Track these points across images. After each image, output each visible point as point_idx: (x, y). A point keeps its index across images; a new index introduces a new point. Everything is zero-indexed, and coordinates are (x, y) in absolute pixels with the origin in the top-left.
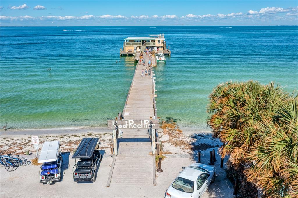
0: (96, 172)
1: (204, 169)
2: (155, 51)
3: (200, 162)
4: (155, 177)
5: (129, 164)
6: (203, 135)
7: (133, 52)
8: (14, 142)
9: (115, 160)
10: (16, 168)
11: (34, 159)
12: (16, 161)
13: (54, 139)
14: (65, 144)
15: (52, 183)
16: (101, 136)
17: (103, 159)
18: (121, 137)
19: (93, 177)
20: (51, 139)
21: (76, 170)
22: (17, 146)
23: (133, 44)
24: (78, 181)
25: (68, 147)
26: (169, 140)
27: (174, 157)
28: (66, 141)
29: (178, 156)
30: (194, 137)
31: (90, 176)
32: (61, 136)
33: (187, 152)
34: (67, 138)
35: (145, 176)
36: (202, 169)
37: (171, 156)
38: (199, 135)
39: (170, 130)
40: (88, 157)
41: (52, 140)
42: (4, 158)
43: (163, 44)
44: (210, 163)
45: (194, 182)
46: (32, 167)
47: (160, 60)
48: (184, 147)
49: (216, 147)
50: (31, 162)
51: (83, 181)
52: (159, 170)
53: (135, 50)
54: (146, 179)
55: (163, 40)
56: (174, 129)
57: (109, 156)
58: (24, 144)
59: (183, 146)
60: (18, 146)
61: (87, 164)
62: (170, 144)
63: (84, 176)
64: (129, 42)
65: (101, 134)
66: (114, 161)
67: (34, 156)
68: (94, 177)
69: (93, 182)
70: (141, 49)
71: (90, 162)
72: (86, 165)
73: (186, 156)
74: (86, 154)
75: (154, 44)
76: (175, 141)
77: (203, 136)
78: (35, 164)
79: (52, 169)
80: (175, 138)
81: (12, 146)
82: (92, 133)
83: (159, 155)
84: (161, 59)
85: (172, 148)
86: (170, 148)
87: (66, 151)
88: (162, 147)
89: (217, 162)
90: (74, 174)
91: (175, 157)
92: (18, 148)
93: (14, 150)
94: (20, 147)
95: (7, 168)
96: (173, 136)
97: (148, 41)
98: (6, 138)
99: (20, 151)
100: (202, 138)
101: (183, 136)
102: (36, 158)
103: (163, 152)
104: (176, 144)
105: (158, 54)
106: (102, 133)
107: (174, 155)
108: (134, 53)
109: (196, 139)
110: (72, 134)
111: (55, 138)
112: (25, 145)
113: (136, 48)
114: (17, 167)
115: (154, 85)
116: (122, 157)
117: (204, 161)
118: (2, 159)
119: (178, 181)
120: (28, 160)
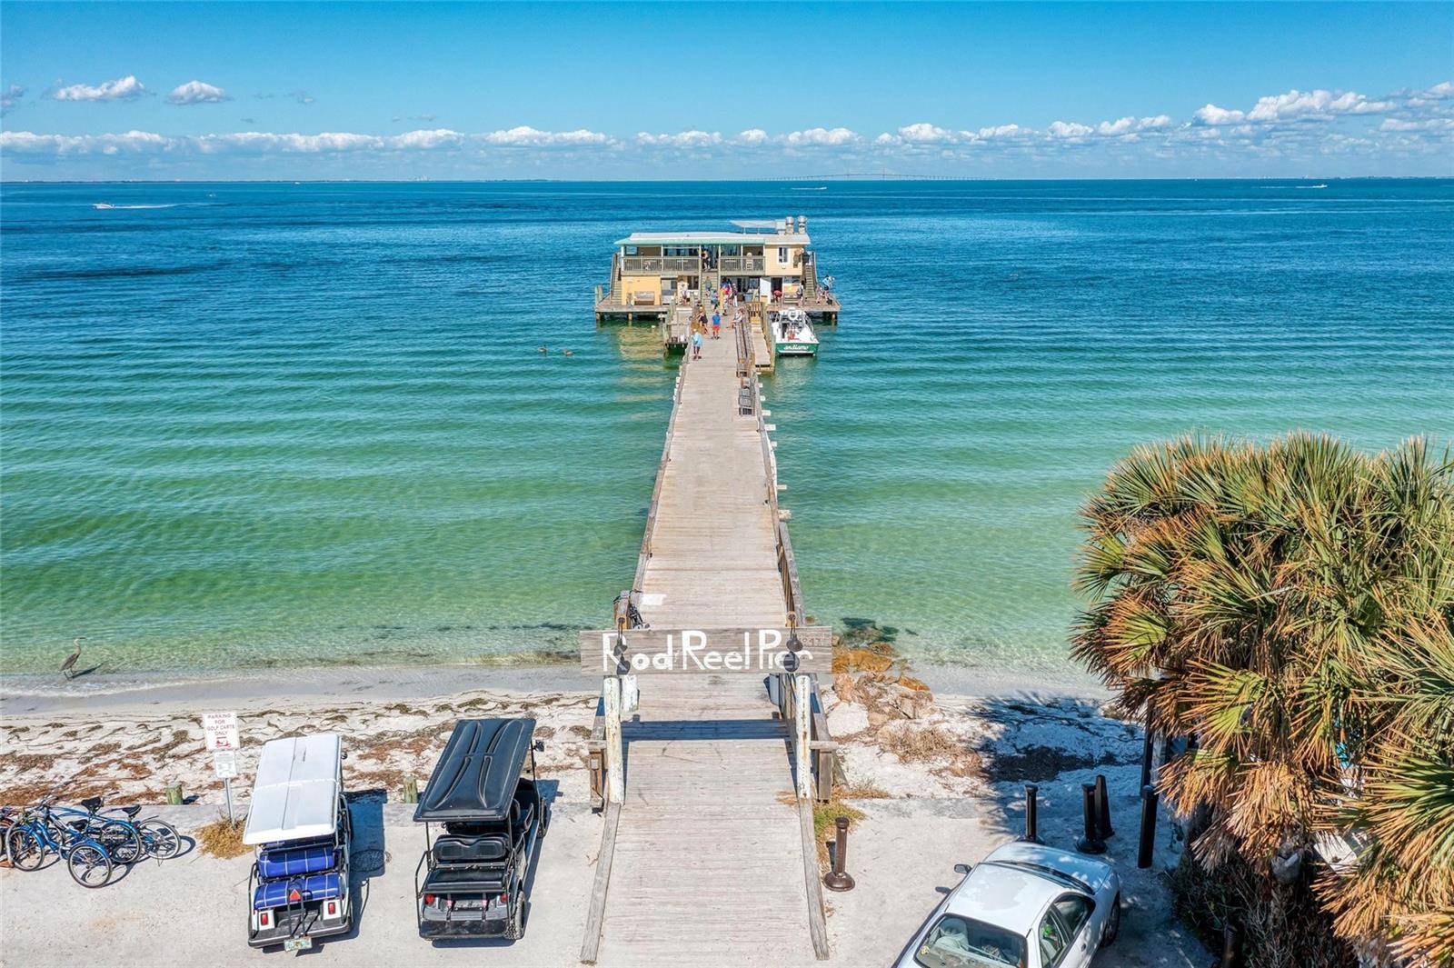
0: (525, 887)
1: (1063, 876)
2: (762, 299)
3: (1032, 838)
4: (817, 915)
5: (686, 849)
6: (1034, 704)
7: (657, 302)
8: (103, 742)
9: (613, 830)
10: (123, 869)
11: (212, 823)
12: (122, 837)
13: (303, 727)
14: (359, 752)
15: (310, 946)
16: (531, 709)
17: (552, 826)
18: (636, 718)
19: (513, 917)
20: (287, 724)
21: (430, 880)
22: (119, 761)
23: (655, 266)
24: (438, 937)
25: (370, 766)
26: (868, 729)
27: (900, 813)
28: (363, 738)
29: (921, 807)
30: (990, 713)
31: (498, 909)
32: (336, 711)
33: (960, 789)
34: (365, 721)
35: (766, 907)
36: (1055, 873)
37: (886, 807)
38: (1011, 708)
39: (869, 680)
40: (493, 812)
41: (292, 729)
42: (64, 821)
43: (800, 264)
44: (1085, 843)
45: (1024, 940)
46: (202, 863)
47: (791, 341)
48: (947, 765)
49: (1102, 767)
50: (198, 842)
51: (465, 935)
52: (837, 878)
53: (665, 293)
54: (774, 924)
55: (803, 246)
56: (887, 674)
57: (583, 809)
58: (153, 751)
59: (941, 762)
60: (126, 761)
61: (483, 849)
62: (876, 749)
63: (467, 909)
64: (637, 255)
65: (528, 701)
66: (610, 835)
67: (210, 808)
68: (518, 917)
69: (512, 941)
70: (696, 287)
71: (497, 842)
72: (478, 857)
73: (959, 810)
74: (483, 801)
75: (759, 265)
76: (900, 734)
77: (1032, 712)
78: (217, 850)
79: (307, 874)
80: (898, 722)
81: (95, 761)
82: (483, 696)
83: (828, 806)
84: (796, 336)
85: (889, 769)
86: (879, 771)
87: (364, 786)
88: (839, 765)
89: (1120, 840)
90: (421, 900)
91: (909, 815)
92: (126, 773)
93: (105, 783)
94: (135, 767)
95: (80, 870)
96: (887, 709)
97: (731, 250)
98: (59, 722)
99: (138, 787)
100: (1031, 720)
101: (933, 711)
102: (221, 820)
103: (845, 787)
104: (906, 749)
105: (781, 312)
106: (536, 695)
107: (903, 805)
108: (660, 310)
109: (1002, 726)
110: (385, 702)
111: (304, 722)
112: (162, 753)
113: (674, 286)
114: (130, 864)
115: (773, 462)
116: (648, 816)
117: (1054, 833)
118: (51, 825)
119: (940, 936)
120: (181, 831)
